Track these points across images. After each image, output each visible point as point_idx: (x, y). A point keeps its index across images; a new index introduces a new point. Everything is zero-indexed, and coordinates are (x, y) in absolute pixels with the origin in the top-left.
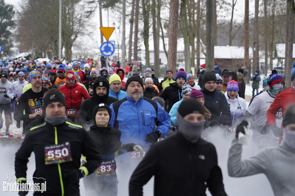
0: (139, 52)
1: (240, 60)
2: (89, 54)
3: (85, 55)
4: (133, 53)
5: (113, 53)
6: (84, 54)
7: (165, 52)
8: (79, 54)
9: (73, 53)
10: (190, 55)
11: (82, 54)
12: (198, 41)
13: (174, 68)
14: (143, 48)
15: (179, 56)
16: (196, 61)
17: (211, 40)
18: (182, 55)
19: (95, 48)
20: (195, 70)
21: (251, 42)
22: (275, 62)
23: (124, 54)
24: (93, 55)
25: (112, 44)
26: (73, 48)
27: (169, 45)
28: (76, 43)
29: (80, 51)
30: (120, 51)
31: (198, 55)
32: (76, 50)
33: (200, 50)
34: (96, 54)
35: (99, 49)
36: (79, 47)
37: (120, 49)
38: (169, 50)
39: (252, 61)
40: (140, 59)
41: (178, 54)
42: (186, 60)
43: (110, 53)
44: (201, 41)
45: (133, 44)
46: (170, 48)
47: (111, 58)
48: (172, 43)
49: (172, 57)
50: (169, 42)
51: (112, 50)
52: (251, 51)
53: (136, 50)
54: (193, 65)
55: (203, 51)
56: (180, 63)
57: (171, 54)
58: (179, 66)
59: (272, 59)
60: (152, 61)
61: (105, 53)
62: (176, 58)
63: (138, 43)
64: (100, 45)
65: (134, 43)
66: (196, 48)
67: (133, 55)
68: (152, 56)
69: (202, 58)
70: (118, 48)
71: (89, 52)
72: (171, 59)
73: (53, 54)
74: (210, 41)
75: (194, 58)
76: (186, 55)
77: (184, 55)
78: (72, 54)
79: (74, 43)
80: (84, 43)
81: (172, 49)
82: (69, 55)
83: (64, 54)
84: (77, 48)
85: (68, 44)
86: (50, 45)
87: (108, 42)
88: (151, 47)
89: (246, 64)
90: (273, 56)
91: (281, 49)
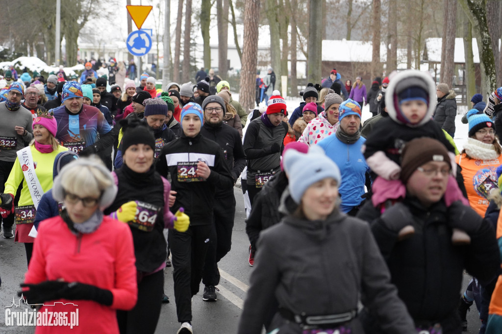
0: (194, 47)
1: (366, 64)
2: (108, 50)
3: (101, 51)
4: (182, 49)
5: (148, 49)
6: (99, 50)
7: (238, 48)
8: (90, 49)
9: (79, 47)
10: (280, 55)
11: (95, 49)
12: (294, 32)
13: (253, 76)
14: (200, 40)
15: (261, 56)
16: (289, 64)
17: (317, 32)
18: (266, 55)
19: (118, 40)
20: (289, 80)
21: (384, 35)
22: (424, 69)
23: (169, 52)
24: (114, 51)
25: (147, 35)
26: (79, 40)
27: (244, 37)
28: (84, 31)
29: (91, 45)
30: (161, 46)
31: (294, 55)
32: (86, 42)
33: (297, 46)
34: (120, 50)
35: (124, 41)
36: (90, 37)
37: (160, 41)
38: (244, 47)
39: (385, 66)
40: (194, 61)
41: (259, 53)
42: (273, 63)
43: (143, 50)
44: (299, 30)
45: (183, 34)
46: (246, 43)
47: (145, 59)
48: (250, 33)
49: (249, 58)
50: (244, 33)
51: (147, 45)
52: (383, 49)
53: (189, 45)
54: (284, 71)
55: (302, 49)
56: (263, 68)
57: (248, 53)
58: (261, 72)
59: (419, 63)
60: (215, 63)
61: (134, 50)
62: (257, 60)
63: (191, 33)
64: (126, 35)
65: (185, 32)
66: (289, 42)
67: (182, 54)
68: (215, 55)
69: (300, 61)
70: (158, 41)
71: (108, 46)
72: (248, 61)
73: (45, 49)
74: (314, 34)
75: (286, 61)
76: (273, 56)
77: (269, 55)
78: (78, 49)
79: (81, 31)
80: (99, 31)
81: (249, 45)
82: (74, 50)
83: (64, 49)
84: (86, 40)
85: (72, 33)
86: (40, 34)
87: (140, 31)
88: (214, 41)
89: (375, 71)
90: (421, 59)
91: (435, 46)
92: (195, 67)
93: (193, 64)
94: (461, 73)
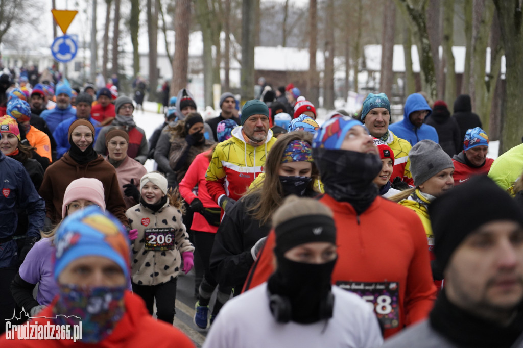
0: (121, 53)
1: (302, 73)
2: (32, 57)
3: (25, 58)
4: (110, 56)
5: (74, 55)
6: (22, 57)
7: (168, 56)
8: (13, 56)
10: (212, 63)
11: (18, 57)
12: (227, 39)
14: (129, 48)
15: (192, 63)
17: (250, 37)
18: (198, 63)
19: (43, 46)
20: (222, 89)
21: (321, 42)
22: (363, 77)
23: (95, 57)
24: (38, 59)
25: (73, 41)
27: (176, 43)
28: (7, 37)
29: (15, 52)
30: (88, 53)
31: (227, 63)
32: (9, 49)
33: (231, 53)
34: (44, 58)
35: (48, 47)
36: (13, 44)
37: (87, 48)
38: (175, 53)
39: (322, 75)
40: (123, 68)
41: (190, 61)
42: (205, 71)
43: (68, 56)
44: (232, 37)
45: (111, 41)
46: (177, 50)
47: (71, 65)
48: (181, 40)
49: (181, 64)
50: (175, 39)
51: (73, 50)
52: (320, 57)
53: (117, 53)
54: (217, 79)
55: (235, 56)
56: (195, 76)
57: (180, 60)
58: (193, 81)
59: (357, 72)
60: (144, 72)
61: (60, 56)
62: (188, 67)
63: (119, 40)
64: (51, 40)
65: (113, 39)
66: (223, 49)
67: (110, 61)
68: (144, 63)
69: (234, 69)
70: (84, 48)
71: (33, 53)
72: (180, 68)
74: (247, 39)
75: (219, 68)
76: (205, 63)
77: (201, 63)
79: (4, 37)
80: (23, 37)
81: (180, 52)
84: (10, 46)
87: (65, 37)
88: (144, 47)
89: (312, 79)
90: (360, 67)
91: (373, 54)
92: (124, 76)
93: (121, 72)
94: (400, 82)
